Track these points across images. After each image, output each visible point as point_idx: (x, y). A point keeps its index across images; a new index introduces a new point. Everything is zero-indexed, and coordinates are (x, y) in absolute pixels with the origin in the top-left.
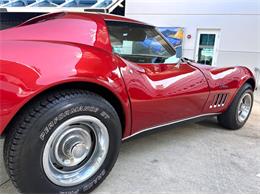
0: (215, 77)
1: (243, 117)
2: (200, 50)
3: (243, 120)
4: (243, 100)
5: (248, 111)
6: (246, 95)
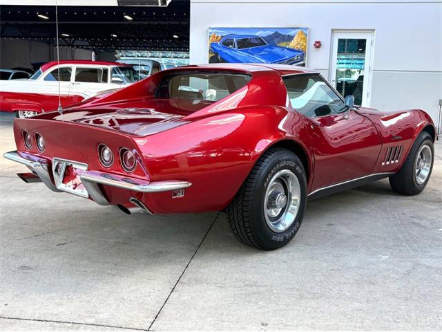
1: (422, 177)
3: (423, 181)
4: (421, 154)
5: (429, 169)
6: (424, 147)
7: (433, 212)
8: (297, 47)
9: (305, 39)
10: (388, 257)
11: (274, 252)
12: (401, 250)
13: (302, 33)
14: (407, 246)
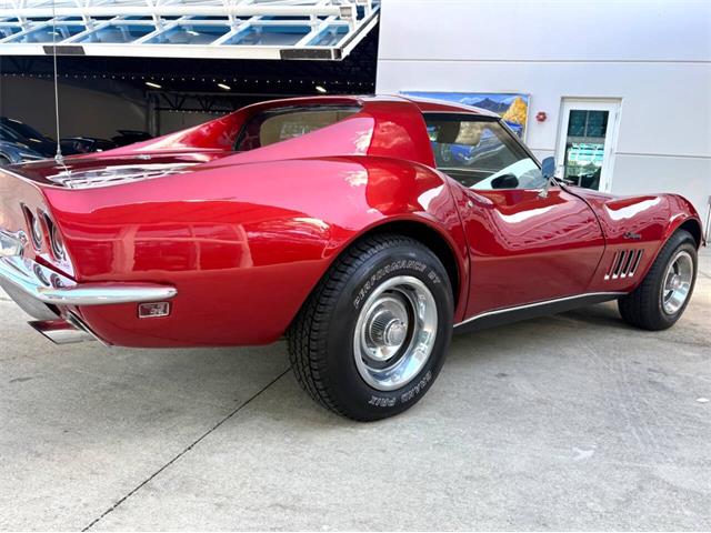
0: (616, 215)
1: (675, 303)
2: (568, 146)
3: (675, 309)
4: (675, 266)
5: (687, 290)
6: (680, 254)
7: (691, 364)
8: (515, 119)
9: (524, 109)
10: (590, 453)
11: (371, 425)
12: (620, 439)
13: (521, 101)
14: (634, 431)
